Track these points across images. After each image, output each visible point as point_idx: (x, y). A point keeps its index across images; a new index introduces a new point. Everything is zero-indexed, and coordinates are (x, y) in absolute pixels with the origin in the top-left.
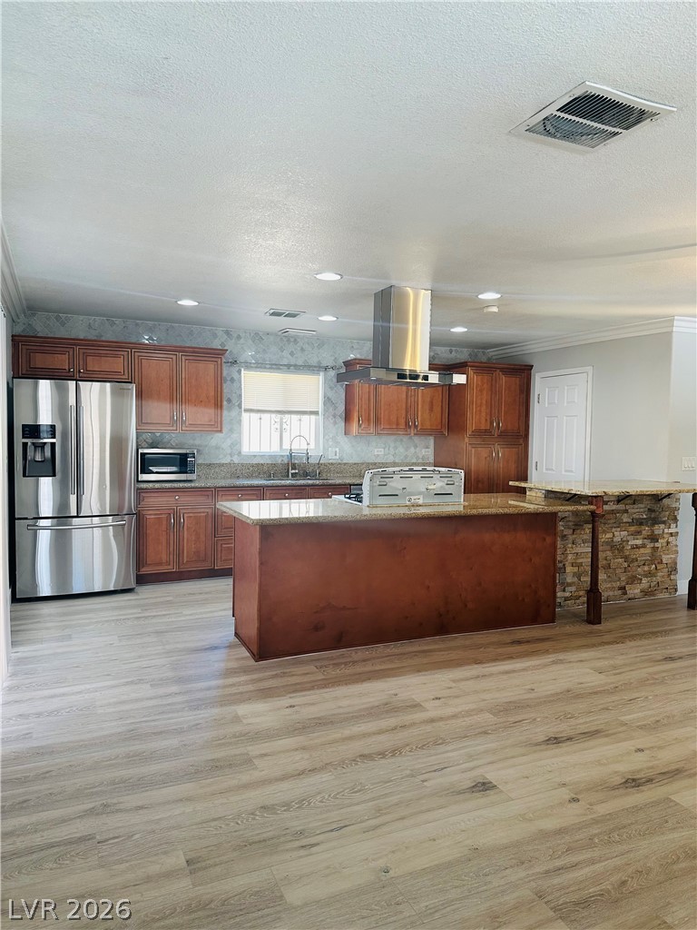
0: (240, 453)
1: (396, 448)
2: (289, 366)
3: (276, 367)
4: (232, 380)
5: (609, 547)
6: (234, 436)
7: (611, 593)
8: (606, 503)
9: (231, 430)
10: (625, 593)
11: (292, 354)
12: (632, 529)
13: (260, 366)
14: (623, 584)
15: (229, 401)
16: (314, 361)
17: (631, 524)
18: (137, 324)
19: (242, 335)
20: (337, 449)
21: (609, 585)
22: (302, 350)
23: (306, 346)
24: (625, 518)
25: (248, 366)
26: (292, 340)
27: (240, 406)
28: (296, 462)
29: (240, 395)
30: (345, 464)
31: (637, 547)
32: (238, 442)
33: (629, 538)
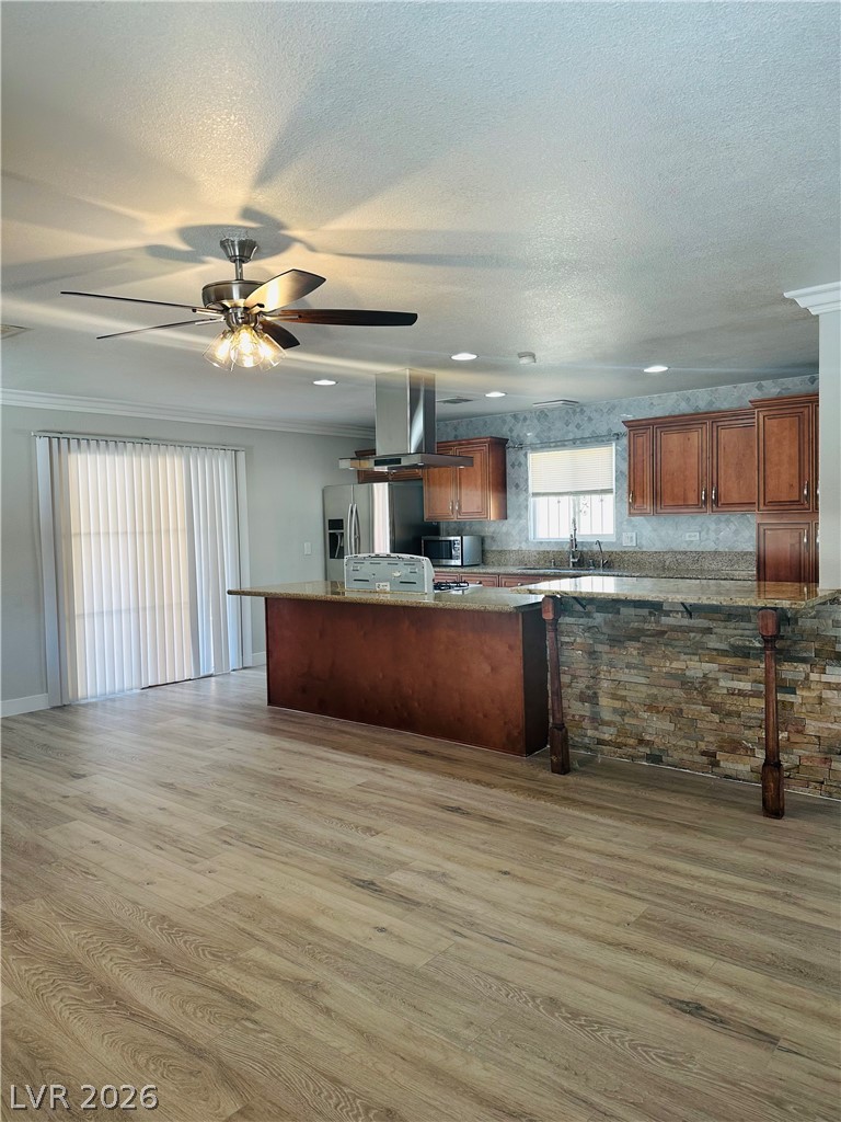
0: (527, 539)
1: (718, 531)
2: (574, 441)
3: (560, 444)
4: (520, 464)
5: (678, 683)
6: (522, 522)
7: (685, 756)
8: (667, 614)
9: (519, 517)
10: (716, 764)
11: (578, 426)
12: (729, 661)
13: (546, 444)
14: (712, 748)
15: (517, 486)
16: (603, 430)
17: (724, 653)
18: (446, 425)
19: (528, 416)
20: (634, 534)
21: (682, 743)
22: (590, 419)
23: (595, 415)
24: (713, 642)
25: (534, 449)
26: (578, 410)
27: (526, 490)
28: (585, 549)
29: (527, 480)
30: (642, 553)
31: (741, 693)
32: (525, 529)
33: (720, 675)
